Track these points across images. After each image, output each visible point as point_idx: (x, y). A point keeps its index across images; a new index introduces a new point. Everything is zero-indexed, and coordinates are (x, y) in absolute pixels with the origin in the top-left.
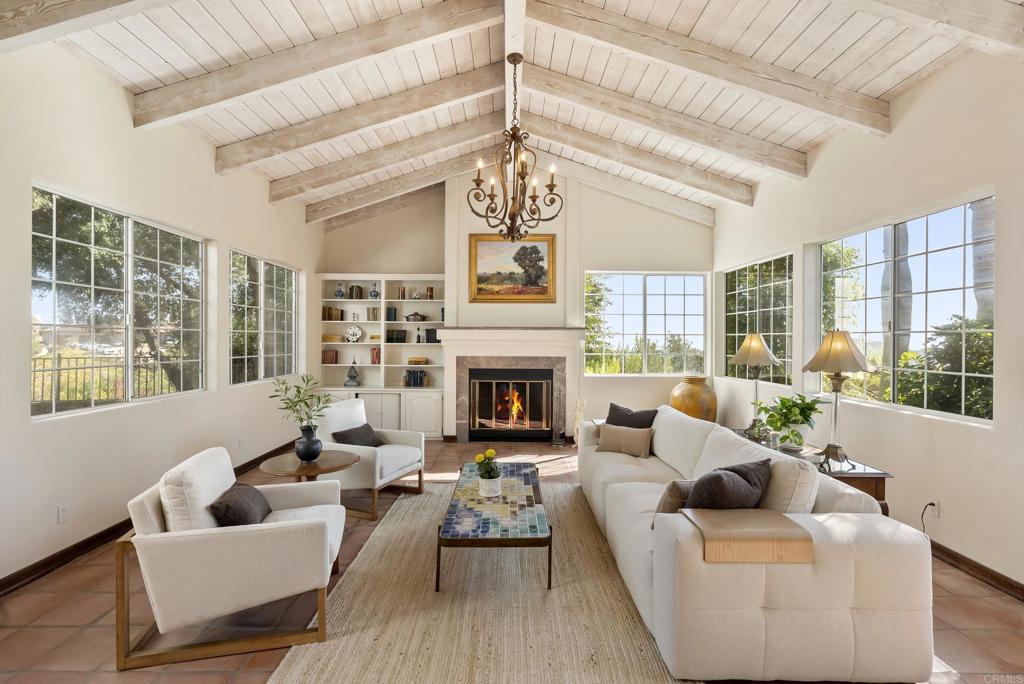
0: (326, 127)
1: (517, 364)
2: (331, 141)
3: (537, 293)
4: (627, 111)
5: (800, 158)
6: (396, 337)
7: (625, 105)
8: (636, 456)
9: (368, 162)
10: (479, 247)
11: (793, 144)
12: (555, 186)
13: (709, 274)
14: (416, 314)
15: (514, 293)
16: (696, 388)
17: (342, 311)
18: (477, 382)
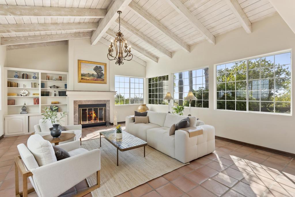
0: (36, 11)
1: (95, 102)
2: (39, 17)
3: (101, 81)
4: (137, 34)
5: (171, 54)
6: (45, 94)
7: (137, 32)
8: (145, 123)
9: (44, 27)
10: (82, 64)
11: (170, 51)
12: (131, 51)
13: (145, 78)
14: (54, 86)
15: (94, 80)
16: (145, 107)
17: (17, 83)
18: (81, 109)
